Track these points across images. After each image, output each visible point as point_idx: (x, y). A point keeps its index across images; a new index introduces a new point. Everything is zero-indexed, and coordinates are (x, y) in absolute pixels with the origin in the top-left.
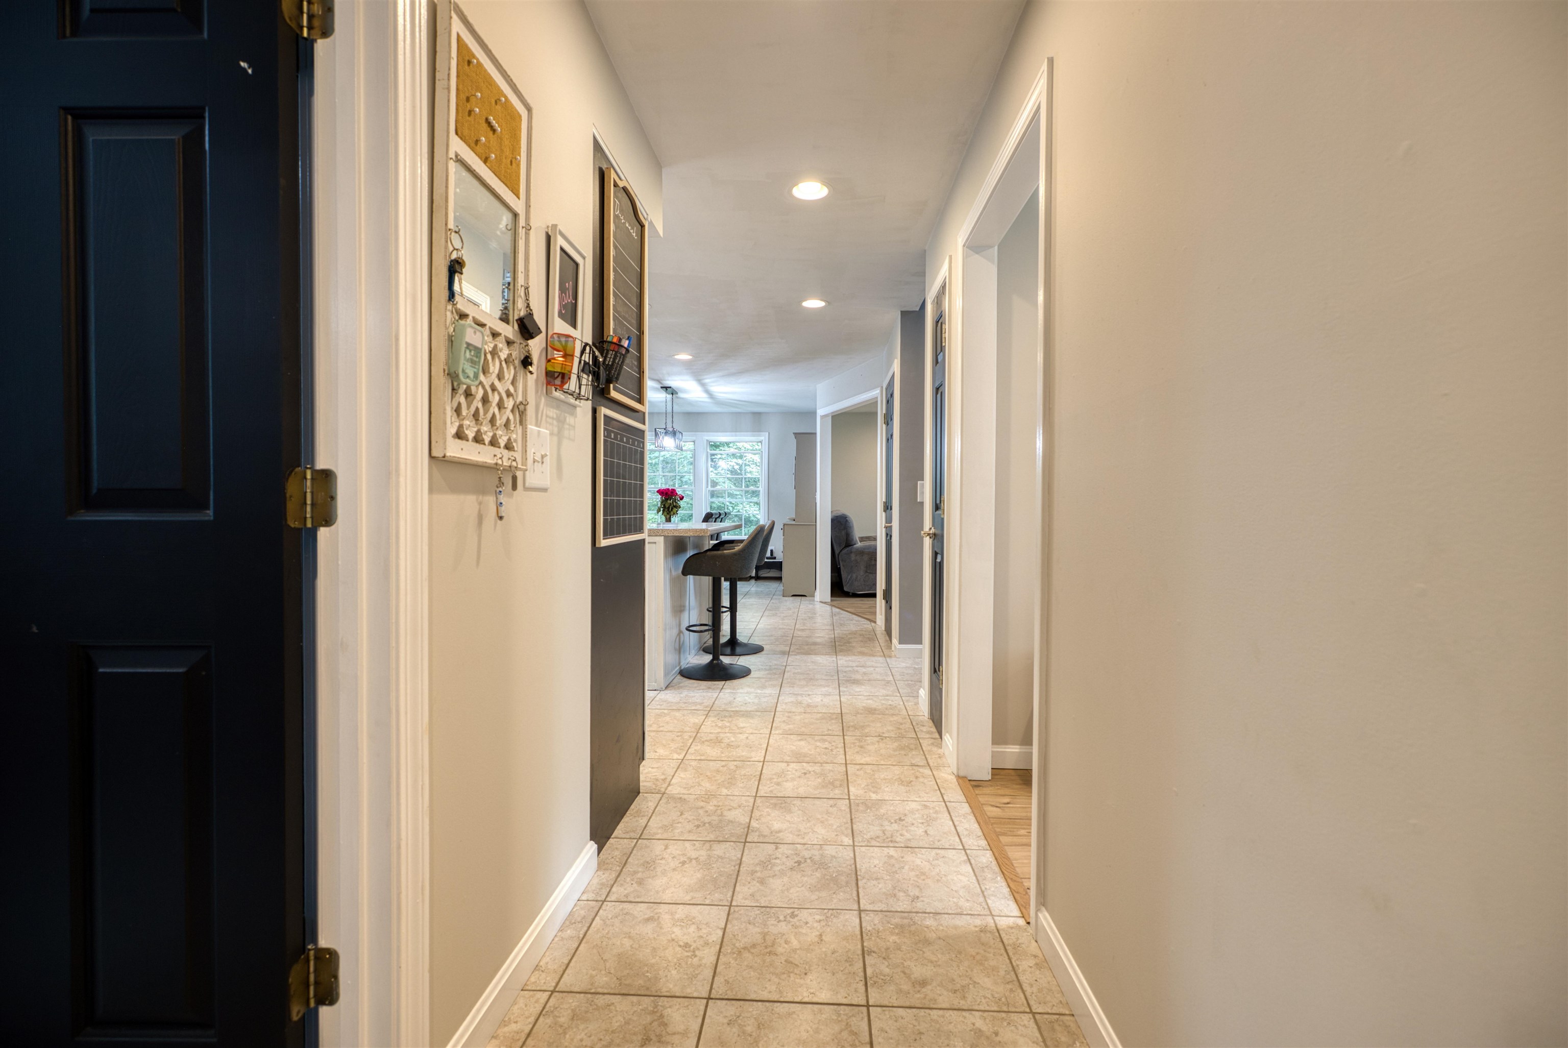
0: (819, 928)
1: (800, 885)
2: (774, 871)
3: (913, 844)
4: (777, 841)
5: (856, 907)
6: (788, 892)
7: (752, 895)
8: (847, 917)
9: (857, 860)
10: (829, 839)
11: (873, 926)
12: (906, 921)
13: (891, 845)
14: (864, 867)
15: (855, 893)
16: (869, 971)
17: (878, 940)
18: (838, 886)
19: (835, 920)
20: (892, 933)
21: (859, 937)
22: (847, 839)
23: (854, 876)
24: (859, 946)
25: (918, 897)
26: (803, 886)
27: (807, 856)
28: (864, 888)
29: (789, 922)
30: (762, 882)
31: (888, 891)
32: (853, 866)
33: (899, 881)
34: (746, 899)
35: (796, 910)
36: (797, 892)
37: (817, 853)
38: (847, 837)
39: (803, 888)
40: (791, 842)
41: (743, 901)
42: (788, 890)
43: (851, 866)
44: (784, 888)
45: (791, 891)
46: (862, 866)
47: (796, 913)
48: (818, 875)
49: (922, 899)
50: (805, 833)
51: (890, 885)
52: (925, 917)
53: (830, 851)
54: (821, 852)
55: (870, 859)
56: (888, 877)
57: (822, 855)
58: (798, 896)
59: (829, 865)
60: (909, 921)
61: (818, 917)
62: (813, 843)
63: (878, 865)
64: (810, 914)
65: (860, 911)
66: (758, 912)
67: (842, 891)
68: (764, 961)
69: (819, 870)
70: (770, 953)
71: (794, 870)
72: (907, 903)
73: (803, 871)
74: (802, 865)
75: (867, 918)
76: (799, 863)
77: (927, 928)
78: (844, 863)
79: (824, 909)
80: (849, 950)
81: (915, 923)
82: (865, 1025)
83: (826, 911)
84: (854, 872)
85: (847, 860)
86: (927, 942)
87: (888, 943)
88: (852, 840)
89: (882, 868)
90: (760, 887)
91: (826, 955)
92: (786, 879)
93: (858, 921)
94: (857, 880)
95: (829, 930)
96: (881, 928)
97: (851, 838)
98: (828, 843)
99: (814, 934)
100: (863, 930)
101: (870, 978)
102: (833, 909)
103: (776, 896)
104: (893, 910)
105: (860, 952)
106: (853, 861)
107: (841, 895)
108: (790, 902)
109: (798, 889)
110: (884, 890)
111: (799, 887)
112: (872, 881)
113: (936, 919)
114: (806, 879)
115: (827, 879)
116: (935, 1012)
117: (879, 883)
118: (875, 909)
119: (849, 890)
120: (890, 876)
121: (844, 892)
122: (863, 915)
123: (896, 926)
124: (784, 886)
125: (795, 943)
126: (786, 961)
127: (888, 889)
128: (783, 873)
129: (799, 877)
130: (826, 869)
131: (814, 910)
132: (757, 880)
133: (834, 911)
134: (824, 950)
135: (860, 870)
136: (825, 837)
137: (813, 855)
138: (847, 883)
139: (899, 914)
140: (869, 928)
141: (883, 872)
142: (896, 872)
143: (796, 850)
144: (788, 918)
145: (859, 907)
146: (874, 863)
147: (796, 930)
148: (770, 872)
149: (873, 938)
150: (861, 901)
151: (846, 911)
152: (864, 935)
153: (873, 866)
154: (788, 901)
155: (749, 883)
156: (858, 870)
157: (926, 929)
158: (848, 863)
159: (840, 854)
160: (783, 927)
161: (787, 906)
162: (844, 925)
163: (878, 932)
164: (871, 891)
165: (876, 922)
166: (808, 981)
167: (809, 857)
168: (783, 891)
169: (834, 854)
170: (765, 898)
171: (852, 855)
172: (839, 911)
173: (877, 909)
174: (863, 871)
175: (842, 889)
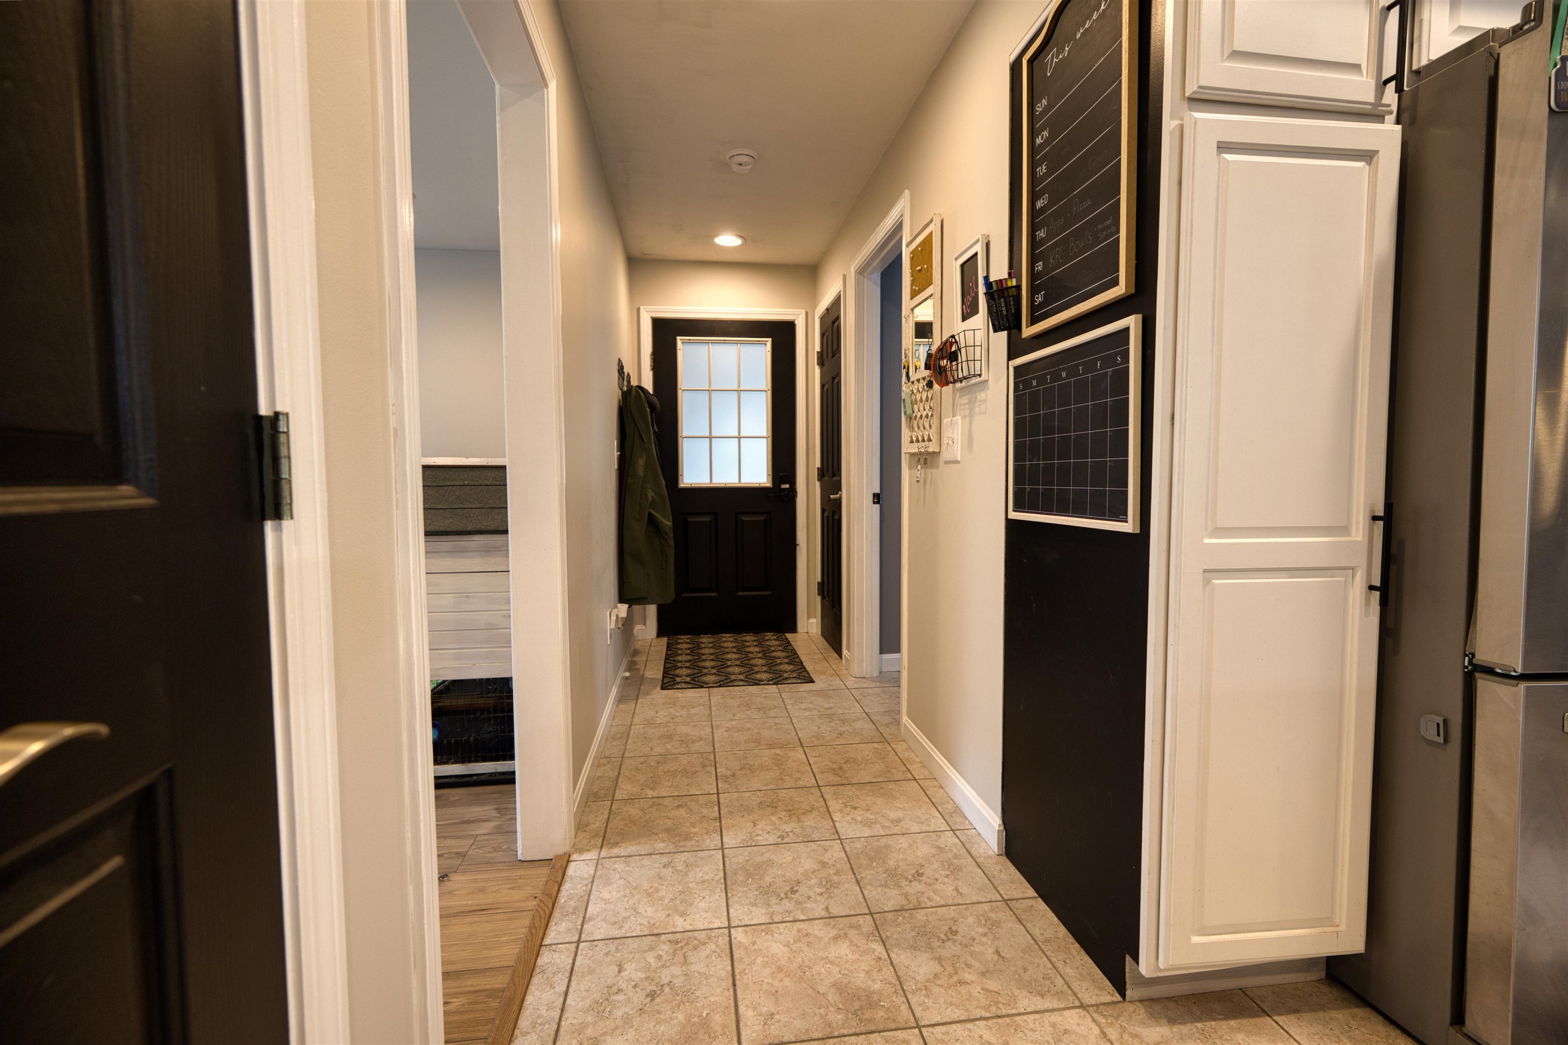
0: (757, 831)
1: (784, 865)
2: (816, 877)
3: (648, 941)
4: (832, 921)
5: (726, 851)
6: (794, 857)
7: (826, 850)
8: (734, 841)
9: (725, 904)
10: (763, 934)
11: (711, 837)
12: (682, 844)
13: (678, 936)
14: (717, 895)
15: (727, 864)
16: (716, 808)
17: (708, 827)
18: (745, 868)
19: (745, 838)
20: (696, 833)
21: (723, 829)
22: (739, 939)
23: (729, 883)
24: (723, 822)
25: (664, 867)
26: (781, 865)
27: (786, 901)
28: (718, 870)
29: (783, 832)
30: (823, 864)
31: (693, 870)
32: (729, 895)
33: (680, 883)
34: (830, 846)
35: (780, 842)
36: (784, 858)
37: (776, 908)
38: (740, 943)
39: (780, 862)
40: (814, 922)
41: (832, 844)
42: (794, 859)
43: (732, 895)
44: (799, 860)
45: (791, 858)
46: (719, 897)
47: (780, 839)
48: (768, 879)
49: (660, 866)
50: (799, 941)
51: (690, 876)
52: (663, 849)
53: (759, 915)
54: (771, 910)
55: (709, 907)
56: (690, 885)
57: (769, 905)
58: (783, 854)
59: (757, 892)
60: (678, 845)
61: (760, 838)
62: (784, 925)
63: (700, 900)
64: (767, 840)
65: (722, 848)
66: (813, 836)
67: (740, 863)
68: (792, 806)
69: (768, 884)
70: (790, 811)
71: (795, 881)
72: (676, 860)
73: (785, 881)
74: (788, 888)
75: (716, 843)
76: (793, 892)
77: (664, 841)
78: (740, 897)
79: (755, 846)
80: (731, 819)
81: (674, 843)
82: (720, 785)
83: (753, 844)
84: (729, 887)
85: (737, 902)
86: (668, 830)
87: (700, 826)
88: (733, 937)
89: (696, 896)
90: (822, 858)
91: (748, 814)
92: (801, 870)
93: (724, 840)
94: (725, 879)
95: (749, 830)
96: (704, 836)
97: (733, 940)
98: (763, 927)
99: (761, 826)
100: (719, 833)
101: (715, 805)
102: (748, 846)
103: (803, 852)
104: (692, 853)
105: (723, 819)
106: (730, 901)
107: (741, 860)
108: (788, 848)
109: (784, 861)
110: (697, 870)
111: (784, 863)
112: (709, 878)
113: (654, 849)
114: (780, 873)
115: (757, 875)
116: (676, 795)
117: (702, 877)
118: (708, 852)
119: (733, 866)
120: (689, 887)
121: (738, 863)
122: (720, 844)
123: (691, 839)
124: (800, 862)
125: (774, 818)
126: (777, 808)
127: (693, 872)
128: (807, 875)
129: (788, 874)
130: (760, 887)
131: (763, 843)
132: (830, 865)
133: (746, 845)
134: (750, 817)
135: (722, 890)
136: (770, 937)
137: (780, 904)
138: (736, 874)
139: (687, 850)
140: (715, 835)
141: (696, 891)
142: (681, 893)
143: (802, 910)
144: (785, 835)
145: (723, 852)
146: (705, 903)
147: (775, 827)
148: (820, 876)
149: (712, 828)
150: (721, 857)
151: (735, 846)
152: (719, 830)
153: (707, 897)
154: (790, 849)
155: (835, 861)
156: (724, 891)
157: (666, 839)
158: (736, 899)
159: (746, 910)
160: (787, 828)
161: (790, 845)
162: (736, 834)
163: (707, 833)
164: (710, 869)
165: (708, 841)
166: (758, 800)
167: (784, 901)
168: (799, 857)
169: (754, 909)
170: (813, 848)
171: (731, 911)
172: (742, 845)
173: (706, 851)
174: (719, 889)
175: (740, 865)
